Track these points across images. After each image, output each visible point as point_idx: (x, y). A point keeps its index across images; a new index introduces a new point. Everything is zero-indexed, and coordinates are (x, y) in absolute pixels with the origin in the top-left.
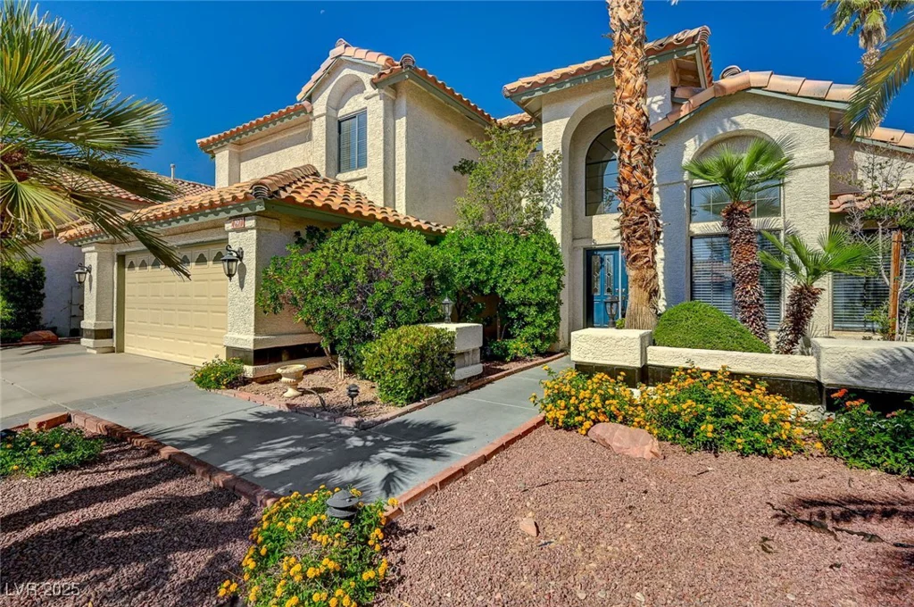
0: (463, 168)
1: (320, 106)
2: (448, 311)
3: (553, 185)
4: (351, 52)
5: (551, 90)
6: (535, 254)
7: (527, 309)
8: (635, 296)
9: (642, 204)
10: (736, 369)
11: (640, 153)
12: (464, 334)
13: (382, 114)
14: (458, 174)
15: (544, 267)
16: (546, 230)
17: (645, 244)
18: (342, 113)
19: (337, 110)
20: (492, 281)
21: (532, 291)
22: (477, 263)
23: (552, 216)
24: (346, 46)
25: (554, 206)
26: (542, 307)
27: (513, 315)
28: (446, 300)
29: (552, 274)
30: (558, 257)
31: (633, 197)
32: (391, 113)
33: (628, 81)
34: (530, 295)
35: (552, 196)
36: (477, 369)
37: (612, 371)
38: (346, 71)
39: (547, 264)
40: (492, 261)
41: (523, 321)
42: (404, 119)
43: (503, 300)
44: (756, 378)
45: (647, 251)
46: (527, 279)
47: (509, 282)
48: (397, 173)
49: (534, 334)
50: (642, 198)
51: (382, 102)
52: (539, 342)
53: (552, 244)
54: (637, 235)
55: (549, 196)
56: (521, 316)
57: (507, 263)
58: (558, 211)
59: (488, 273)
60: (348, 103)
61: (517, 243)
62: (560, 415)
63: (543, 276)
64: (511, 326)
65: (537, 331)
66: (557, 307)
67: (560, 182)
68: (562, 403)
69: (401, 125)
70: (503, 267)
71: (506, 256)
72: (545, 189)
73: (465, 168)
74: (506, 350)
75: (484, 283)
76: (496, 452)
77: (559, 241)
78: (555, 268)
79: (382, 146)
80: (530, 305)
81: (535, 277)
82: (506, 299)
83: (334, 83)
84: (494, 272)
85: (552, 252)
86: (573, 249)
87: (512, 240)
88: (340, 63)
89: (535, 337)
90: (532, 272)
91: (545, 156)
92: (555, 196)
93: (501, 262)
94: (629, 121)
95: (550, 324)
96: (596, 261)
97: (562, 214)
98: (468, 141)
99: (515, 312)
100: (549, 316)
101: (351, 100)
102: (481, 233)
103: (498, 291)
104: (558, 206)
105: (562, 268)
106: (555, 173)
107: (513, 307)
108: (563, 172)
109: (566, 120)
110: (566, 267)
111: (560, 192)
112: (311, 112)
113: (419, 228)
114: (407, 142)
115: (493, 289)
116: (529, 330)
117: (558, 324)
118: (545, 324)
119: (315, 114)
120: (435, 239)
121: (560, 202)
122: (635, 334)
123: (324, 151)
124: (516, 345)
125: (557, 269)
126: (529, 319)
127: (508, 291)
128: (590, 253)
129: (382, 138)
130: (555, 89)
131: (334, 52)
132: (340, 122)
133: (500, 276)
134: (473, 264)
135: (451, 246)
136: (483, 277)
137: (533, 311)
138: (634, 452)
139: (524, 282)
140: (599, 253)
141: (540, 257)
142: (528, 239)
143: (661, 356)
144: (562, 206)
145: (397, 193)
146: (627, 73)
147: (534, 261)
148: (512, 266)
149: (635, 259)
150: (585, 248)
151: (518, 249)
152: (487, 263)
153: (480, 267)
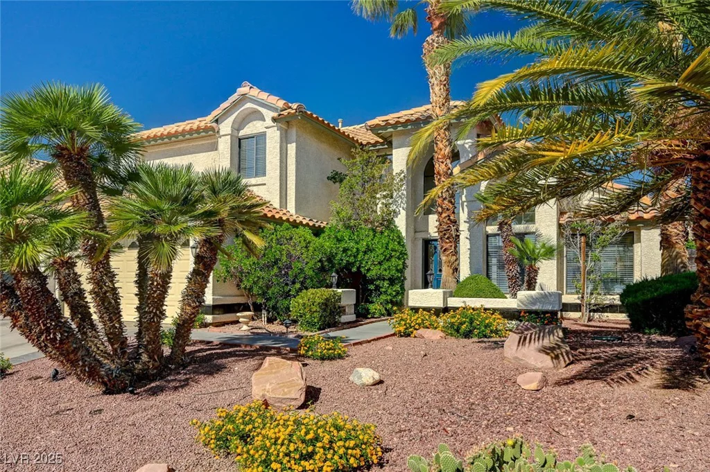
0: (335, 179)
1: (226, 127)
2: (334, 280)
3: (400, 193)
4: (255, 92)
5: (399, 129)
6: (387, 244)
7: (382, 282)
8: (446, 271)
9: (448, 219)
10: (487, 306)
11: (447, 191)
12: (347, 297)
13: (279, 141)
14: (331, 182)
15: (393, 253)
16: (395, 226)
17: (450, 242)
18: (242, 133)
19: (238, 130)
20: (358, 263)
21: (386, 270)
22: (348, 250)
23: (399, 216)
24: (251, 88)
25: (401, 209)
26: (392, 281)
27: (372, 287)
28: (334, 274)
29: (399, 259)
30: (403, 246)
31: (444, 215)
32: (285, 140)
33: (441, 150)
34: (384, 273)
35: (399, 202)
36: (352, 318)
37: (427, 309)
38: (249, 105)
39: (396, 251)
40: (357, 249)
41: (379, 291)
42: (294, 145)
43: (365, 276)
44: (495, 310)
45: (451, 246)
46: (382, 262)
47: (369, 263)
48: (288, 183)
49: (386, 300)
50: (449, 216)
51: (278, 132)
52: (390, 306)
53: (399, 237)
54: (446, 237)
55: (397, 201)
56: (378, 288)
57: (369, 250)
58: (403, 213)
59: (355, 257)
60: (247, 126)
61: (374, 236)
62: (402, 329)
63: (393, 259)
64: (370, 295)
65: (389, 298)
66: (403, 281)
67: (405, 192)
68: (403, 323)
69: (292, 148)
70: (365, 253)
71: (367, 245)
72: (394, 196)
73: (336, 178)
74: (367, 310)
75: (353, 264)
77: (404, 234)
78: (401, 254)
79: (278, 164)
80: (384, 279)
81: (388, 260)
82: (368, 275)
83: (238, 112)
84: (359, 256)
85: (399, 243)
86: (414, 240)
87: (371, 233)
88: (244, 98)
89: (387, 302)
90: (386, 256)
91: (394, 174)
92: (401, 202)
93: (364, 249)
94: (441, 172)
95: (398, 293)
96: (431, 250)
97: (407, 215)
98: (339, 159)
99: (374, 285)
100: (397, 287)
101: (250, 124)
102: (348, 227)
103: (362, 270)
104: (403, 209)
105: (406, 254)
106: (402, 186)
107: (372, 281)
108: (407, 186)
109: (409, 149)
110: (409, 253)
111: (405, 199)
112: (218, 132)
113: (307, 225)
114: (296, 161)
115: (359, 268)
116: (383, 297)
117: (403, 293)
118: (394, 293)
119: (221, 133)
120: (317, 232)
121: (405, 206)
122: (440, 291)
123: (229, 162)
124: (375, 307)
125: (403, 255)
126: (383, 290)
127: (369, 270)
128: (427, 243)
129: (278, 158)
130: (401, 128)
131: (241, 90)
132: (240, 140)
133: (363, 259)
134: (345, 250)
135: (329, 238)
136: (352, 259)
137: (386, 284)
138: (434, 338)
139: (380, 263)
140: (433, 242)
141: (390, 246)
142: (382, 233)
143: (454, 302)
144: (407, 210)
145: (288, 198)
146: (441, 145)
147: (387, 248)
148: (371, 252)
149: (445, 250)
150: (423, 239)
151: (376, 240)
152: (355, 250)
153: (349, 253)
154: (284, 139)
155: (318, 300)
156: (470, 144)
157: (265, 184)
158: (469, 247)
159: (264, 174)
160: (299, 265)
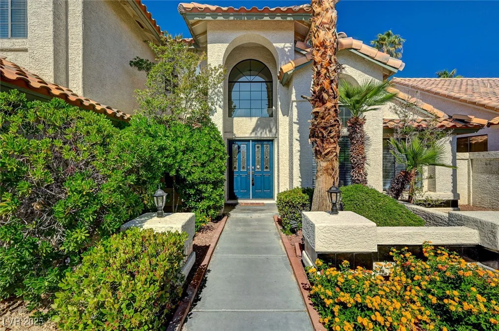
0: (140, 65)
2: (161, 204)
3: (216, 91)
6: (209, 142)
7: (205, 186)
9: (335, 110)
14: (135, 69)
15: (216, 153)
16: (212, 124)
17: (335, 142)
20: (177, 165)
21: (209, 172)
22: (165, 149)
23: (216, 114)
25: (217, 107)
26: (215, 184)
27: (191, 191)
31: (329, 105)
34: (208, 176)
35: (216, 99)
40: (175, 148)
41: (200, 195)
43: (185, 180)
45: (335, 148)
46: (205, 163)
47: (190, 165)
55: (213, 99)
56: (198, 192)
57: (188, 149)
58: (220, 111)
59: (174, 157)
61: (193, 133)
63: (217, 160)
65: (212, 203)
67: (221, 90)
70: (184, 153)
71: (186, 144)
72: (209, 93)
75: (172, 166)
80: (208, 183)
81: (211, 161)
82: (189, 178)
84: (178, 157)
87: (188, 130)
90: (209, 156)
91: (210, 69)
92: (218, 99)
93: (182, 148)
97: (223, 114)
100: (221, 191)
103: (182, 173)
104: (220, 107)
107: (192, 185)
108: (225, 83)
109: (226, 45)
111: (222, 97)
113: (103, 111)
114: (84, 23)
115: (177, 172)
116: (206, 203)
118: (217, 197)
121: (222, 105)
126: (206, 195)
127: (189, 174)
130: (221, 18)
133: (182, 161)
134: (161, 149)
136: (170, 161)
137: (209, 188)
139: (203, 165)
141: (213, 146)
144: (223, 108)
145: (70, 73)
148: (191, 152)
151: (196, 136)
152: (172, 149)
153: (167, 153)
156: (289, 48)
157: (26, 50)
158: (299, 149)
159: (25, 35)
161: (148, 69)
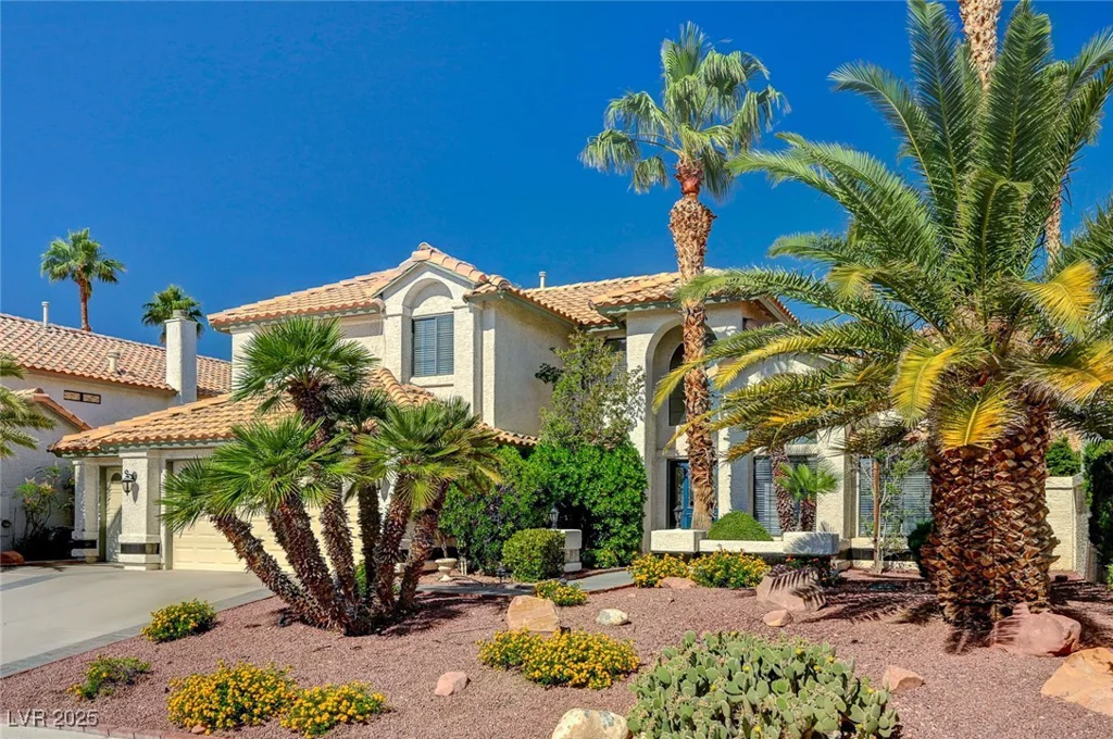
0: (547, 377)
1: (394, 304)
2: (554, 518)
3: (637, 398)
4: (439, 258)
5: (636, 309)
6: (620, 468)
7: (613, 520)
8: (698, 508)
9: (702, 441)
10: (748, 550)
11: (700, 404)
12: (572, 540)
13: (472, 327)
14: (541, 382)
15: (628, 481)
16: (630, 443)
17: (704, 470)
18: (417, 312)
19: (412, 308)
20: (580, 494)
21: (618, 504)
22: (567, 476)
23: (635, 429)
24: (433, 251)
25: (638, 419)
26: (626, 519)
27: (599, 527)
28: (553, 510)
29: (636, 488)
30: (641, 471)
31: (696, 435)
32: (480, 327)
33: (693, 352)
34: (616, 507)
35: (636, 409)
36: (578, 566)
37: (674, 555)
38: (428, 275)
39: (631, 478)
40: (579, 475)
41: (608, 532)
42: (493, 331)
43: (590, 511)
44: (757, 555)
45: (706, 474)
46: (613, 492)
47: (595, 495)
48: (484, 384)
49: (619, 545)
50: (702, 436)
51: (471, 315)
52: (623, 552)
53: (636, 459)
54: (698, 463)
55: (633, 409)
56: (606, 528)
57: (595, 476)
58: (641, 425)
59: (577, 486)
60: (425, 303)
61: (602, 457)
62: (644, 578)
63: (628, 490)
64: (596, 538)
65: (622, 541)
66: (640, 519)
67: (644, 397)
68: (645, 570)
69: (489, 336)
70: (590, 480)
71: (592, 470)
72: (629, 401)
73: (548, 375)
74: (594, 557)
75: (574, 496)
76: (611, 590)
77: (642, 454)
78: (638, 481)
79: (472, 359)
80: (615, 516)
81: (620, 490)
82: (594, 510)
83: (413, 283)
84: (582, 485)
85: (636, 466)
86: (657, 459)
87: (597, 453)
88: (421, 266)
89: (619, 547)
90: (618, 485)
91: (629, 371)
92: (639, 409)
93: (587, 475)
94: (693, 380)
95: (634, 535)
96: (679, 474)
97: (646, 428)
98: (552, 349)
99: (601, 523)
100: (633, 527)
101: (429, 300)
102: (565, 445)
103: (586, 503)
104: (641, 419)
105: (645, 482)
106: (639, 387)
107: (598, 519)
108: (646, 388)
109: (650, 336)
110: (649, 481)
111: (644, 406)
112: (384, 311)
113: (513, 443)
114: (496, 355)
115: (581, 502)
116: (614, 541)
117: (641, 535)
118: (629, 535)
119: (388, 313)
120: (525, 451)
121: (644, 415)
122: (690, 532)
123: (400, 353)
124: (604, 554)
125: (641, 483)
126: (614, 531)
127: (595, 504)
128: (674, 465)
129: (471, 350)
130: (640, 309)
131: (418, 255)
132: (413, 321)
133: (587, 489)
134: (563, 477)
135: (541, 461)
136: (572, 490)
137: (618, 523)
138: (682, 587)
139: (610, 495)
140: (682, 464)
141: (624, 472)
142: (611, 451)
143: (707, 546)
144: (646, 420)
145: (484, 405)
146: (692, 346)
147: (619, 475)
148: (598, 479)
149: (697, 480)
150: (668, 460)
151: (605, 462)
152: (576, 477)
153: (569, 481)
154: (479, 325)
155: (539, 544)
156: (734, 331)
157: (452, 385)
158: (730, 473)
159: (451, 371)
160: (512, 499)
161: (555, 380)
